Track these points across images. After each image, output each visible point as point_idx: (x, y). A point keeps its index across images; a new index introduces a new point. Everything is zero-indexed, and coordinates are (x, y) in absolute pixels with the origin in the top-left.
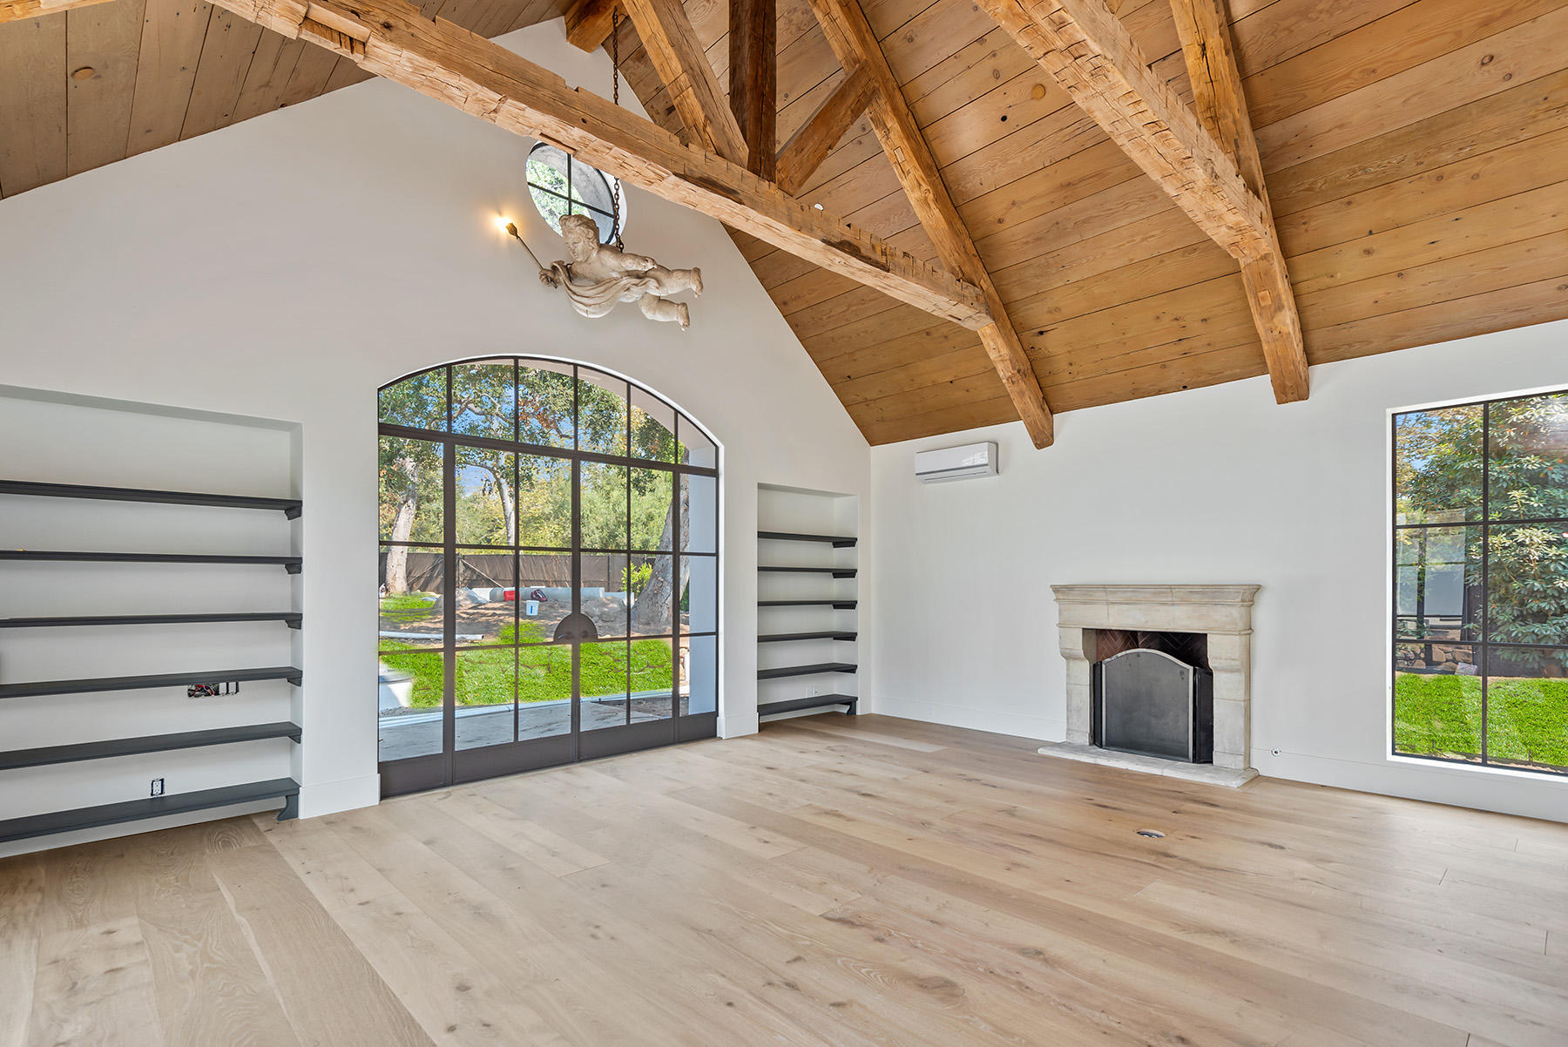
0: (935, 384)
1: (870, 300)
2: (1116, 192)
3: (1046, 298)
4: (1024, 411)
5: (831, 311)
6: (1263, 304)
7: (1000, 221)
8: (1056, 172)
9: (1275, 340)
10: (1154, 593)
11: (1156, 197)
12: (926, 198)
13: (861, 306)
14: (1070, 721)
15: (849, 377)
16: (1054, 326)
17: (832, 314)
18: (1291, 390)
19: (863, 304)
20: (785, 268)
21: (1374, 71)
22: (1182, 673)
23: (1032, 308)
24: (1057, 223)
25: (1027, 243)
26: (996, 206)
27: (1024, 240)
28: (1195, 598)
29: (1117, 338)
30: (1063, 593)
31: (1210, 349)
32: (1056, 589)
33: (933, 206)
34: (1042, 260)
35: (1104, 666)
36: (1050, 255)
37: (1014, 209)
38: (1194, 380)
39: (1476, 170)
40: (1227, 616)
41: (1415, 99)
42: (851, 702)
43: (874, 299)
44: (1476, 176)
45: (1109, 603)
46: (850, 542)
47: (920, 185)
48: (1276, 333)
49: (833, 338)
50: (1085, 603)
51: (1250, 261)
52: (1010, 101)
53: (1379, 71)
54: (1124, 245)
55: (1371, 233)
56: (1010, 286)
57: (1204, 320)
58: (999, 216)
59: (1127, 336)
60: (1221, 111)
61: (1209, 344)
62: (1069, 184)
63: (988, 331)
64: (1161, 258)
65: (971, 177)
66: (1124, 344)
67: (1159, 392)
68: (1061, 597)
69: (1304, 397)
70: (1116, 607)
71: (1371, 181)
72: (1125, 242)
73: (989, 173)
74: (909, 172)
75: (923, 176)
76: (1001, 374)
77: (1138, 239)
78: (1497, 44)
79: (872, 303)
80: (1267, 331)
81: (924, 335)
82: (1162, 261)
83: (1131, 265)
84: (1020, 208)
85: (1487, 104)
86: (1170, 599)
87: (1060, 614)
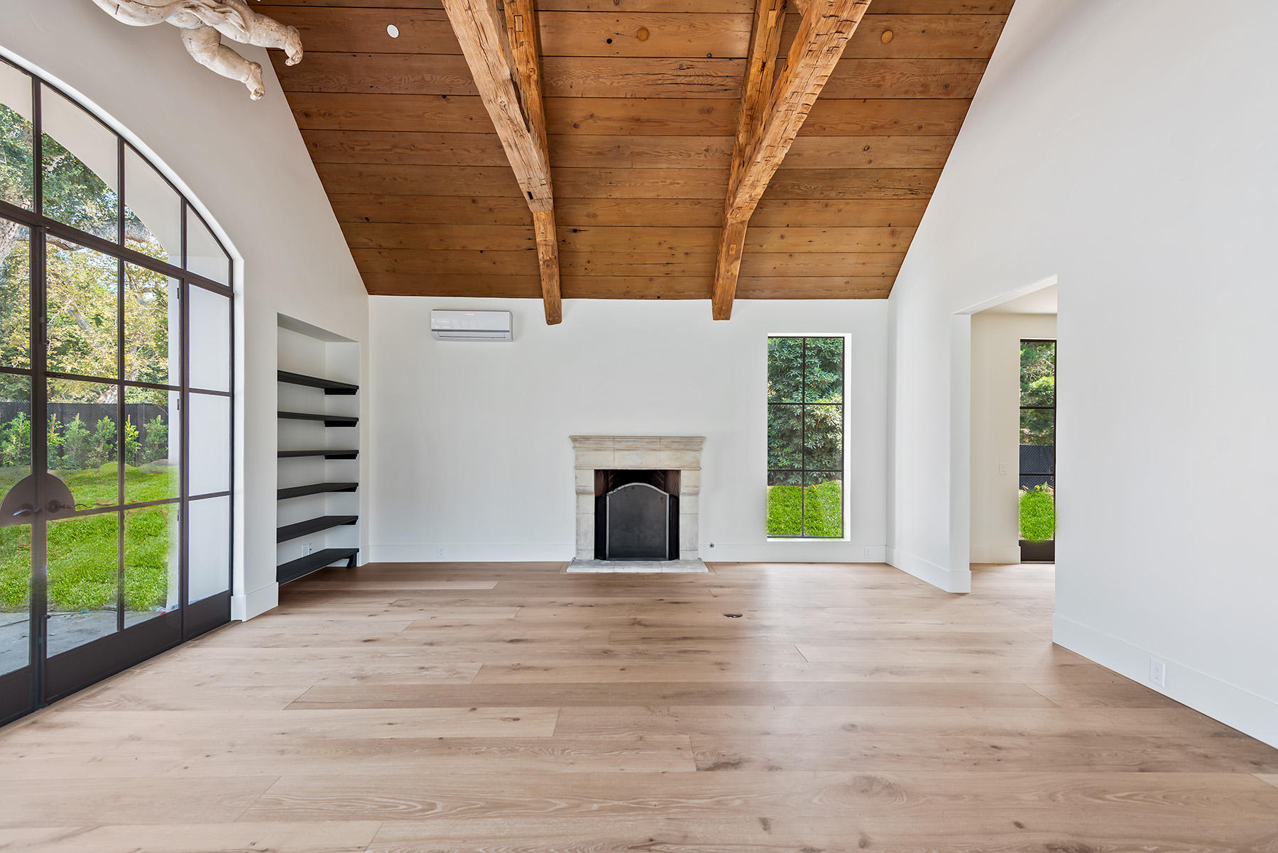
0: (464, 249)
1: (421, 149)
2: (667, 141)
3: (588, 204)
4: (548, 292)
5: (369, 144)
6: (730, 253)
7: (576, 126)
8: (633, 106)
9: (728, 278)
10: (648, 442)
11: (690, 156)
12: (529, 77)
13: (409, 152)
14: (579, 543)
15: (367, 219)
16: (585, 228)
17: (368, 147)
18: (722, 312)
19: (412, 150)
20: (323, 76)
21: (825, 129)
22: (662, 498)
23: (576, 208)
24: (619, 147)
25: (591, 153)
26: (577, 112)
27: (589, 150)
28: (674, 446)
29: (629, 251)
30: (581, 442)
31: (682, 274)
32: (575, 439)
33: (533, 86)
34: (597, 172)
35: (608, 498)
36: (603, 170)
37: (591, 121)
38: (666, 293)
39: (841, 207)
40: (694, 458)
41: (834, 155)
42: (352, 555)
43: (428, 150)
44: (840, 211)
45: (615, 450)
46: (351, 390)
47: (528, 61)
48: (730, 274)
49: (361, 174)
50: (597, 450)
51: (734, 222)
52: (620, 29)
53: (827, 130)
54: (658, 182)
55: (788, 226)
56: (563, 184)
57: (687, 254)
58: (575, 121)
59: (636, 251)
60: (757, 114)
61: (683, 271)
62: (638, 120)
63: (543, 216)
64: (677, 201)
65: (565, 77)
66: (632, 256)
67: (642, 297)
68: (578, 445)
69: (728, 318)
70: (620, 452)
71: (798, 194)
72: (659, 181)
73: (581, 81)
74: (522, 44)
75: (534, 55)
76: (541, 256)
77: (668, 181)
78: (872, 141)
79: (423, 152)
80: (725, 271)
81: (470, 201)
82: (677, 204)
83: (657, 199)
84: (596, 122)
85: (856, 172)
86: (658, 446)
87: (576, 459)
